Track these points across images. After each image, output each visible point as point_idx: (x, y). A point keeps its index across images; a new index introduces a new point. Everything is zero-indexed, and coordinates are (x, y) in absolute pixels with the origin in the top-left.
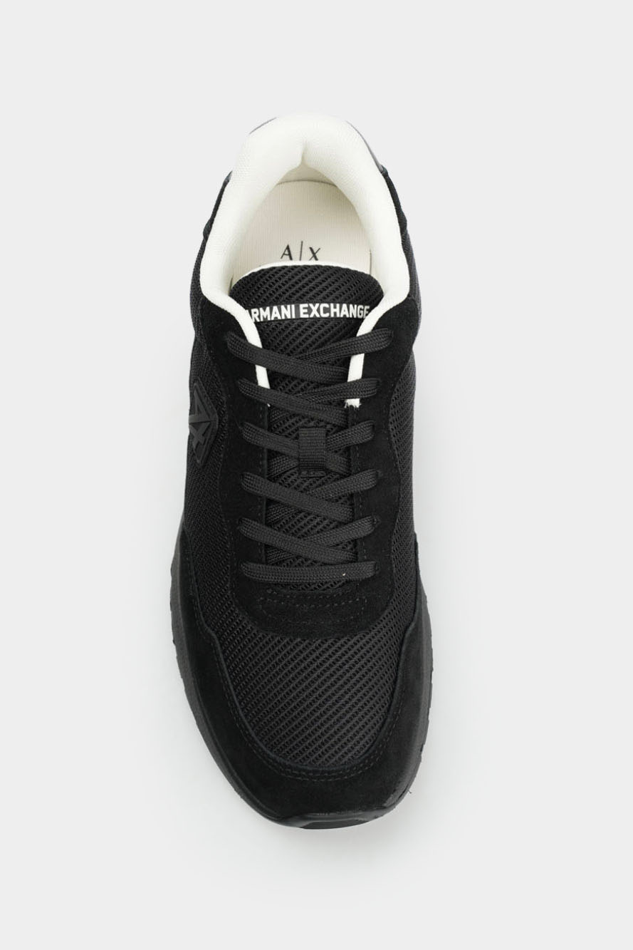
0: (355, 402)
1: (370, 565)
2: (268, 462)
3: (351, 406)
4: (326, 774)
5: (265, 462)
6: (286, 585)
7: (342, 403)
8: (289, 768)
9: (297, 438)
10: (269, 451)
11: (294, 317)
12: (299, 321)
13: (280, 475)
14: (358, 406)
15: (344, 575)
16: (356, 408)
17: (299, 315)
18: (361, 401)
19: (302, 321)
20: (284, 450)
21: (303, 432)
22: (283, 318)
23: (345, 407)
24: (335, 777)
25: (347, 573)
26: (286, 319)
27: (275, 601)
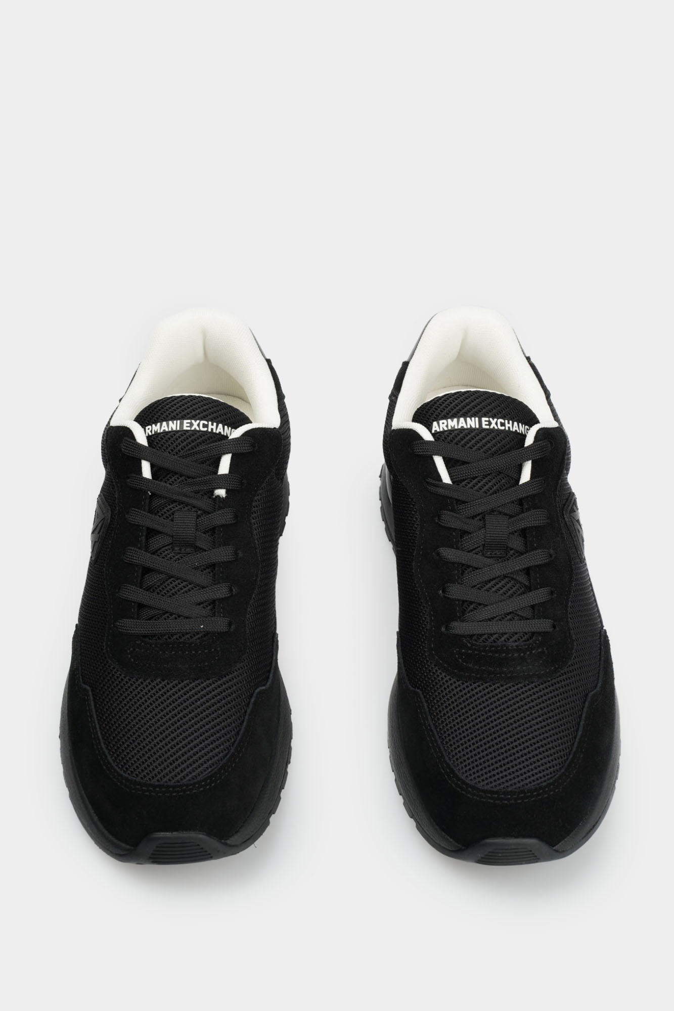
0: (221, 492)
1: (226, 620)
2: (147, 539)
3: (218, 496)
4: (171, 789)
5: (143, 538)
6: (153, 636)
7: (212, 492)
8: (138, 785)
9: (172, 520)
10: (148, 529)
11: (178, 429)
12: (182, 432)
13: (157, 551)
14: (224, 496)
15: (202, 626)
16: (223, 498)
17: (183, 427)
18: (226, 493)
19: (184, 432)
20: (160, 528)
21: (176, 515)
22: (170, 430)
23: (214, 497)
24: (178, 792)
25: (204, 625)
26: (173, 431)
27: (143, 651)
